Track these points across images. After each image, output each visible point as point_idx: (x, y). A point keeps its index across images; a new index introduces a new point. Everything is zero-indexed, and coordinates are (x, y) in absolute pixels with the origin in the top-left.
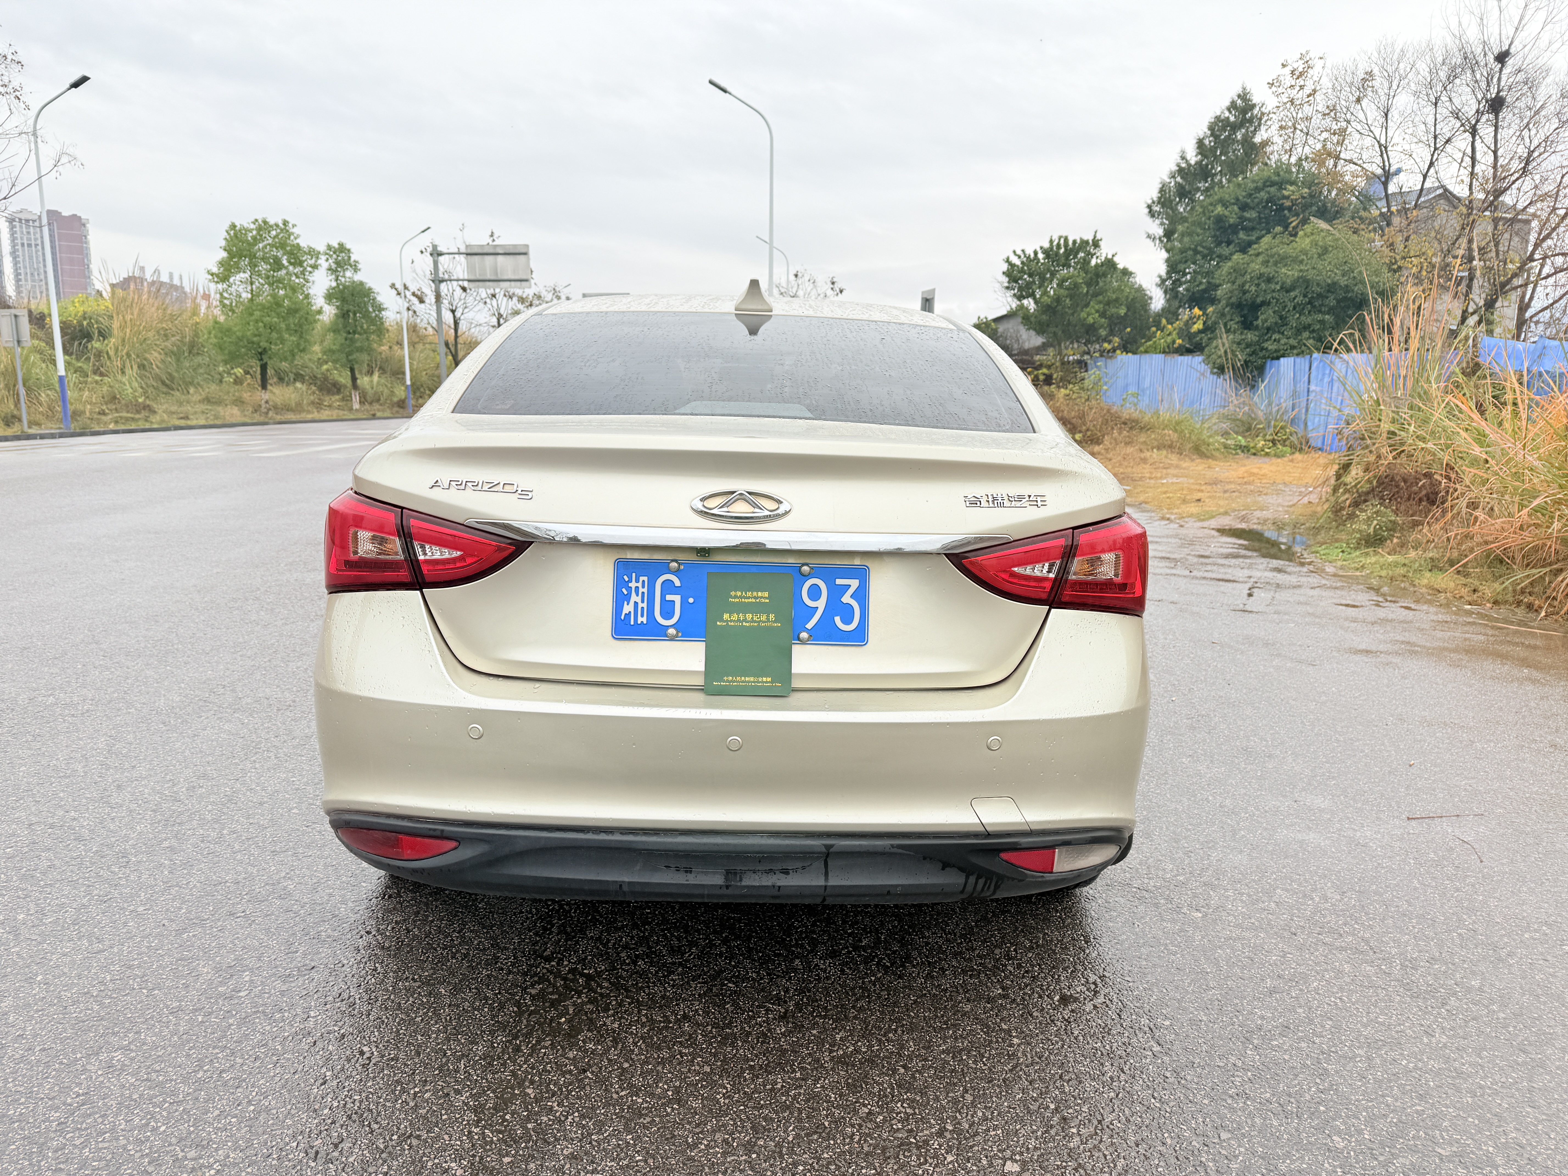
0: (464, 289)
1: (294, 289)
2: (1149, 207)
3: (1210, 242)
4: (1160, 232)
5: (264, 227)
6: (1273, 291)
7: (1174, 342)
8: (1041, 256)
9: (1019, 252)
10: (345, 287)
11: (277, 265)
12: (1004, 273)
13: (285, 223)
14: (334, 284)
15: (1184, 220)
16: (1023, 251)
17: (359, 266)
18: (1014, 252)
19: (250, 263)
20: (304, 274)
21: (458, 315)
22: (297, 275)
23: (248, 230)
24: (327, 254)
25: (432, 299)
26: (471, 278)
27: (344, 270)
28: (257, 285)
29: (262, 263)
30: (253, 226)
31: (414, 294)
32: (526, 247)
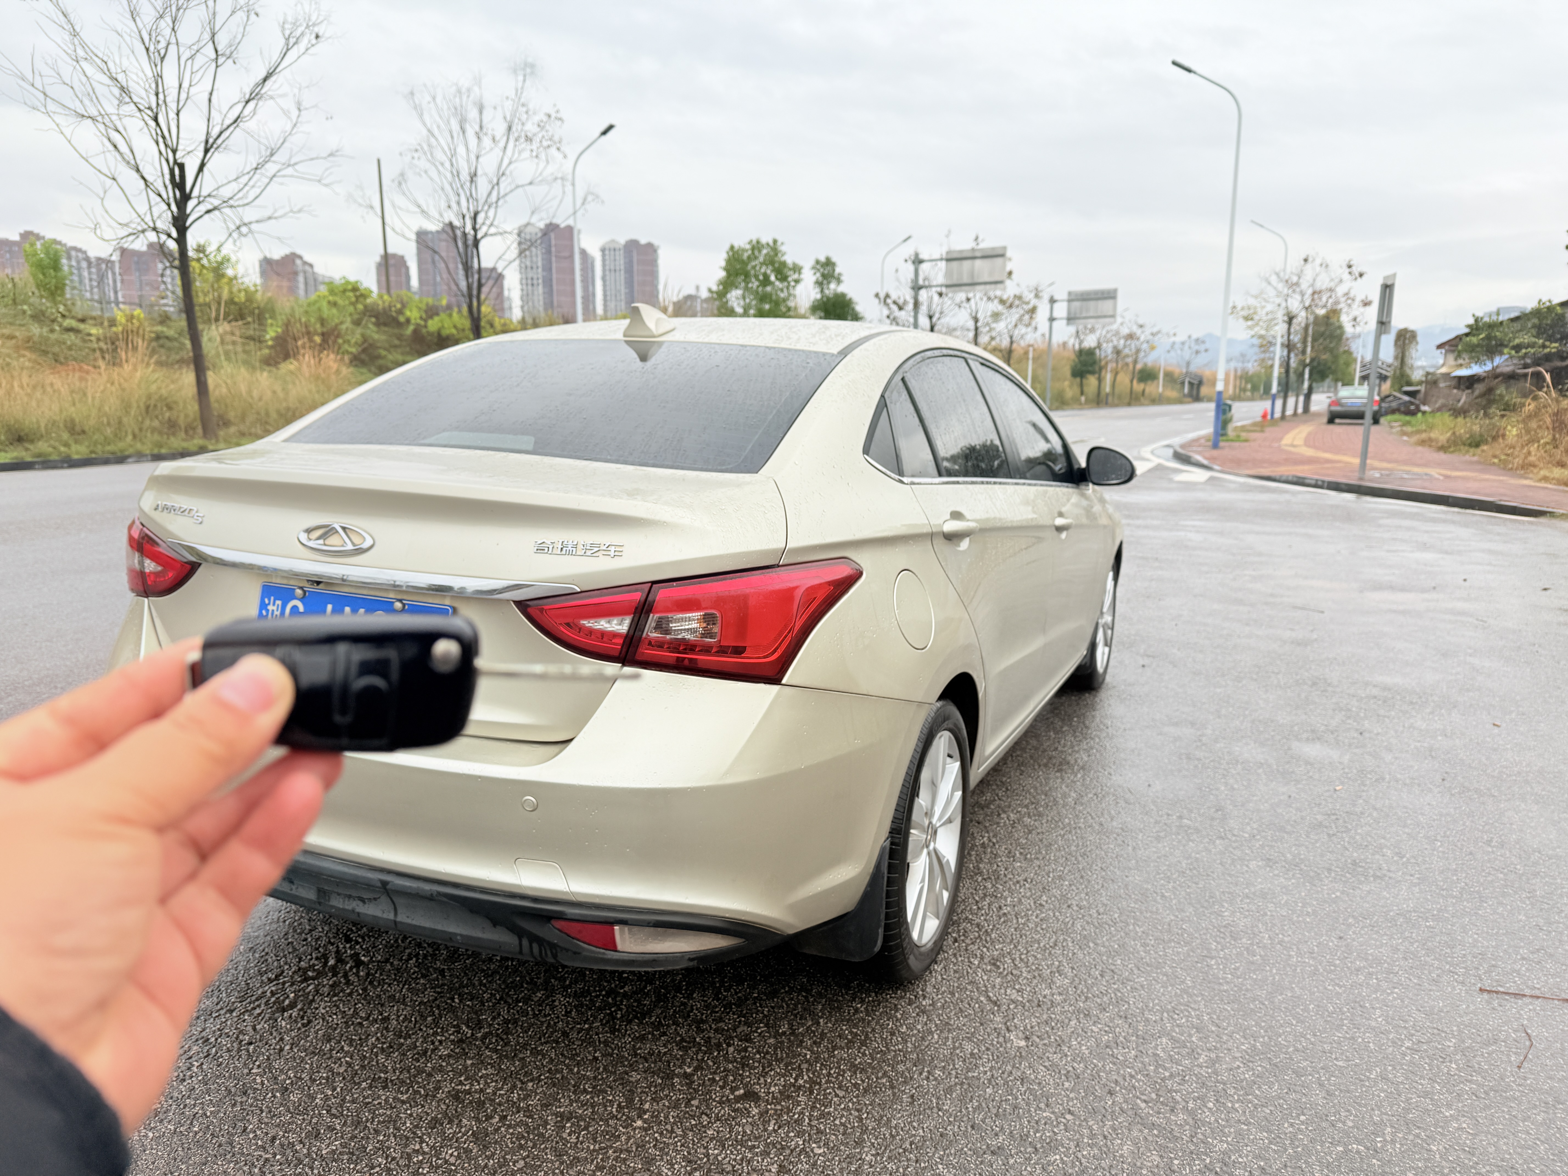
0: (940, 294)
1: (777, 303)
5: (757, 246)
10: (828, 299)
11: (766, 281)
13: (775, 241)
14: (819, 296)
17: (842, 278)
19: (744, 281)
20: (788, 288)
21: (934, 320)
22: (782, 290)
23: (744, 250)
24: (813, 268)
25: (910, 306)
26: (949, 283)
27: (829, 283)
28: (748, 300)
29: (753, 280)
30: (748, 247)
31: (895, 302)
32: (1005, 248)
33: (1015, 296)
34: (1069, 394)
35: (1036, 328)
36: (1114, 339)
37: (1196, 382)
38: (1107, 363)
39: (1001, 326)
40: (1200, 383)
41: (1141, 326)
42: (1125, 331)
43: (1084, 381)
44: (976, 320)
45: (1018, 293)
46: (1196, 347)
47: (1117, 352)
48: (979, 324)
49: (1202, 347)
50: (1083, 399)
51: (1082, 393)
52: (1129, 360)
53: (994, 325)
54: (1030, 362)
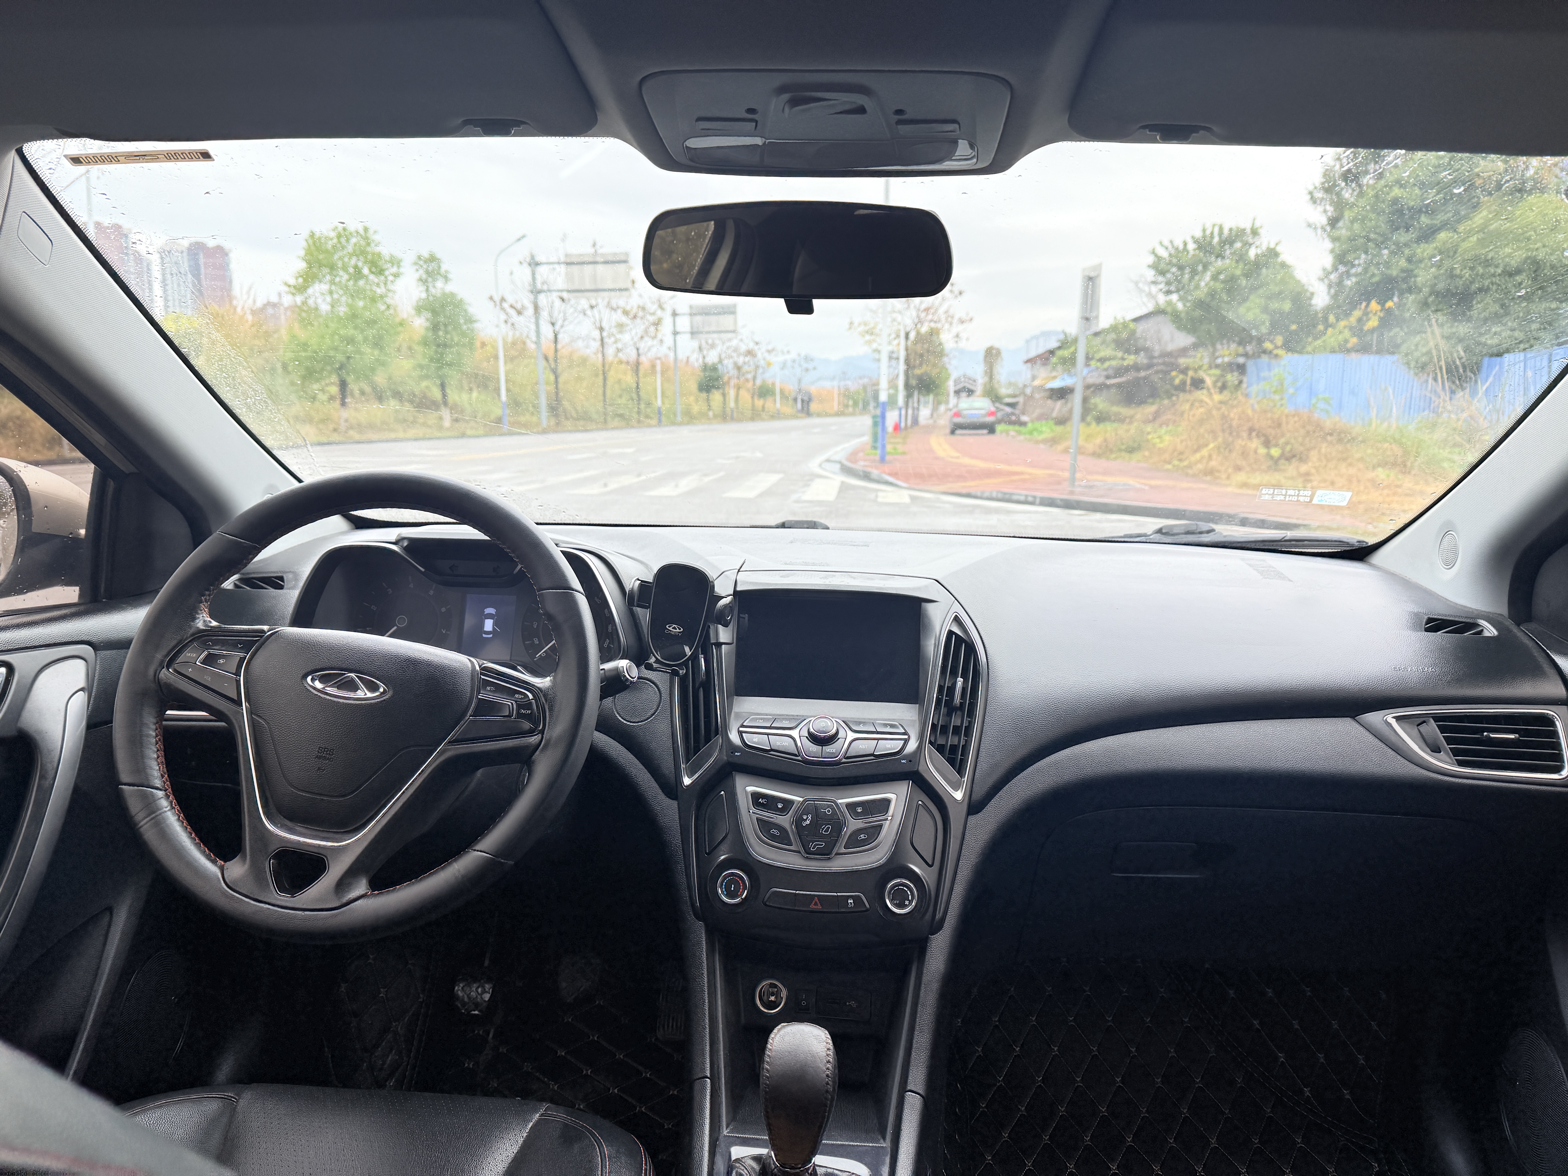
0: (562, 300)
1: (373, 300)
2: (1311, 193)
3: (1384, 227)
4: (1324, 220)
5: (343, 235)
6: (1494, 275)
7: (1346, 341)
8: (1191, 246)
9: (1166, 243)
10: (436, 299)
11: (358, 274)
12: (1149, 266)
13: (366, 230)
14: (424, 295)
15: (1352, 206)
16: (1171, 242)
17: (450, 276)
18: (1161, 243)
19: (331, 274)
20: (385, 284)
21: (557, 327)
22: (378, 285)
23: (328, 239)
24: (416, 264)
25: (530, 311)
26: (570, 288)
27: (434, 280)
28: (336, 296)
29: (341, 273)
30: (333, 234)
31: (512, 306)
32: (627, 254)
33: (639, 307)
34: (695, 409)
35: (661, 341)
36: (734, 355)
37: (806, 398)
38: (729, 378)
39: (626, 338)
40: (810, 400)
41: (757, 343)
42: (743, 348)
43: (711, 397)
44: (601, 329)
45: (641, 304)
46: (805, 365)
47: (739, 368)
48: (605, 334)
49: (810, 366)
50: (711, 414)
51: (709, 409)
52: (750, 376)
53: (619, 336)
54: (659, 376)
